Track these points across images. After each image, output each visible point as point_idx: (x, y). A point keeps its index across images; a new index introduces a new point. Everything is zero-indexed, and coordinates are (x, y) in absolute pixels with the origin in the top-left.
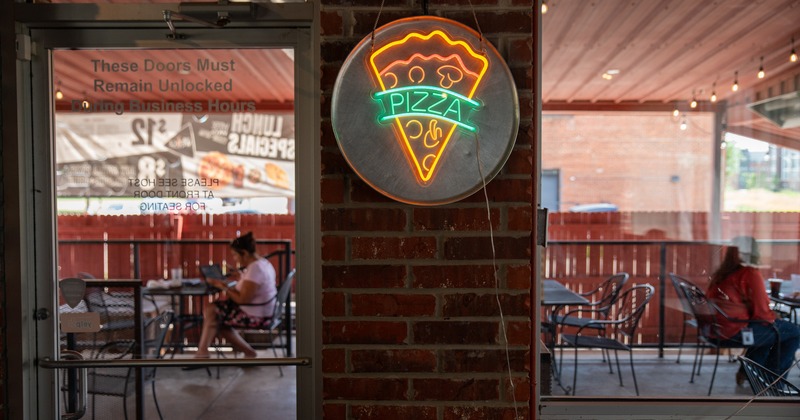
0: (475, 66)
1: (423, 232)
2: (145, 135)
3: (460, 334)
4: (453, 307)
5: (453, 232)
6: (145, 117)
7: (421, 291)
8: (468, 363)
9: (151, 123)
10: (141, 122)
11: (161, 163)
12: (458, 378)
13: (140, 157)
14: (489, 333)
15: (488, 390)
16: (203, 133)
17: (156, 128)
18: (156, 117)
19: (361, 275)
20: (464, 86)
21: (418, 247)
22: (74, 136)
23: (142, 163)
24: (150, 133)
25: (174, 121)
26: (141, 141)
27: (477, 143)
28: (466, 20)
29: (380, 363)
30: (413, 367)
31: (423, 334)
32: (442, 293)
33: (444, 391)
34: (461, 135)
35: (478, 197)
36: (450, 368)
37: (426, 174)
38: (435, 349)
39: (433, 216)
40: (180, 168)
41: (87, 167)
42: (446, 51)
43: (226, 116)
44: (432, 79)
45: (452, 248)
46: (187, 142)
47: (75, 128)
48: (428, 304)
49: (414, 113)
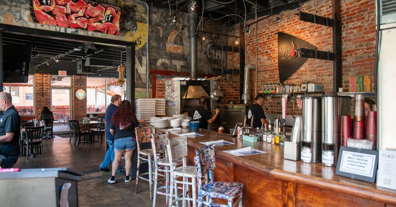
5: (82, 102)
8: (83, 109)
14: (84, 107)
15: (84, 111)
19: (76, 104)
20: (83, 93)
21: (80, 102)
29: (78, 109)
33: (82, 111)
34: (83, 96)
37: (81, 98)
38: (81, 108)
42: (82, 91)
48: (81, 106)
49: (80, 94)
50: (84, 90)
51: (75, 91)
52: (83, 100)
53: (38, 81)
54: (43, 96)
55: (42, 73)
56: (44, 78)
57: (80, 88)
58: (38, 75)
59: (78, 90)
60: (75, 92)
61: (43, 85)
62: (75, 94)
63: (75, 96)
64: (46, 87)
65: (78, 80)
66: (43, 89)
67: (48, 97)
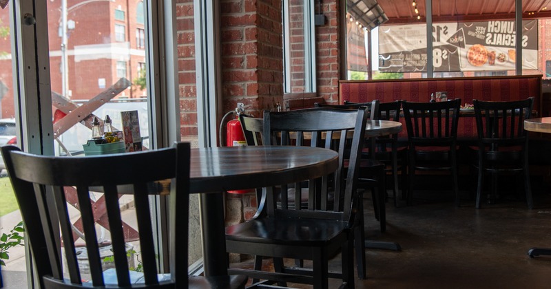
6: (435, 25)
9: (439, 28)
10: (433, 28)
11: (445, 51)
13: (433, 48)
16: (470, 33)
17: (442, 32)
18: (442, 25)
23: (434, 52)
24: (438, 34)
25: (452, 27)
26: (433, 40)
40: (457, 55)
41: (402, 55)
43: (484, 23)
46: (460, 39)
47: (394, 33)
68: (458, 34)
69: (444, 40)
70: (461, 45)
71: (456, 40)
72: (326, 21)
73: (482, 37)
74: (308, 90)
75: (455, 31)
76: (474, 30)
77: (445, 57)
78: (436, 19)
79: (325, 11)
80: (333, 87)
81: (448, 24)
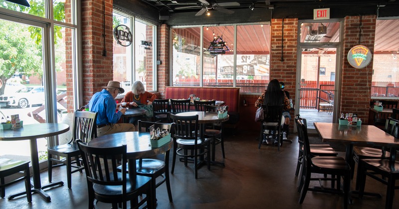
0: (366, 51)
1: (357, 72)
2: (245, 59)
3: (362, 85)
4: (361, 82)
5: (361, 72)
6: (245, 55)
7: (357, 79)
8: (362, 89)
9: (247, 57)
10: (244, 56)
11: (249, 67)
12: (361, 91)
13: (243, 65)
14: (366, 85)
15: (365, 92)
16: (259, 59)
17: (248, 58)
18: (248, 55)
19: (348, 77)
20: (364, 54)
21: (357, 74)
22: (227, 60)
23: (244, 67)
24: (246, 59)
25: (252, 56)
26: (244, 61)
27: (366, 61)
28: (365, 45)
29: (350, 88)
30: (355, 89)
31: (356, 85)
32: (359, 80)
33: (359, 92)
34: (364, 60)
35: (366, 68)
36: (360, 89)
37: (359, 64)
38: (358, 87)
39: (359, 70)
40: (254, 68)
41: (230, 68)
42: (362, 49)
43: (266, 55)
44: (360, 53)
45: (361, 74)
46: (255, 62)
47: (227, 58)
48: (357, 81)
49: (358, 57)
50: (367, 46)
51: (347, 50)
52: (364, 69)
53: (276, 32)
54: (282, 60)
55: (283, 17)
56: (286, 27)
57: (359, 43)
58: (276, 21)
59: (352, 46)
60: (346, 53)
61: (283, 40)
62: (346, 56)
63: (346, 60)
64: (288, 44)
65: (356, 25)
66: (283, 47)
67: (291, 63)
68: (255, 59)
69: (248, 62)
70: (256, 64)
71: (253, 62)
72: (161, 63)
73: (265, 61)
74: (153, 90)
75: (253, 58)
76: (261, 58)
77: (248, 69)
78: (238, 53)
79: (161, 59)
80: (163, 89)
81: (250, 55)
